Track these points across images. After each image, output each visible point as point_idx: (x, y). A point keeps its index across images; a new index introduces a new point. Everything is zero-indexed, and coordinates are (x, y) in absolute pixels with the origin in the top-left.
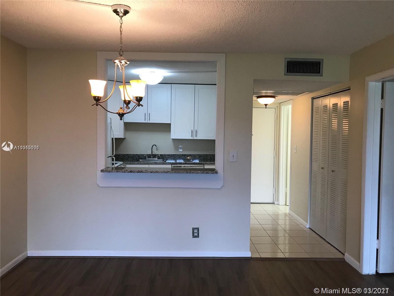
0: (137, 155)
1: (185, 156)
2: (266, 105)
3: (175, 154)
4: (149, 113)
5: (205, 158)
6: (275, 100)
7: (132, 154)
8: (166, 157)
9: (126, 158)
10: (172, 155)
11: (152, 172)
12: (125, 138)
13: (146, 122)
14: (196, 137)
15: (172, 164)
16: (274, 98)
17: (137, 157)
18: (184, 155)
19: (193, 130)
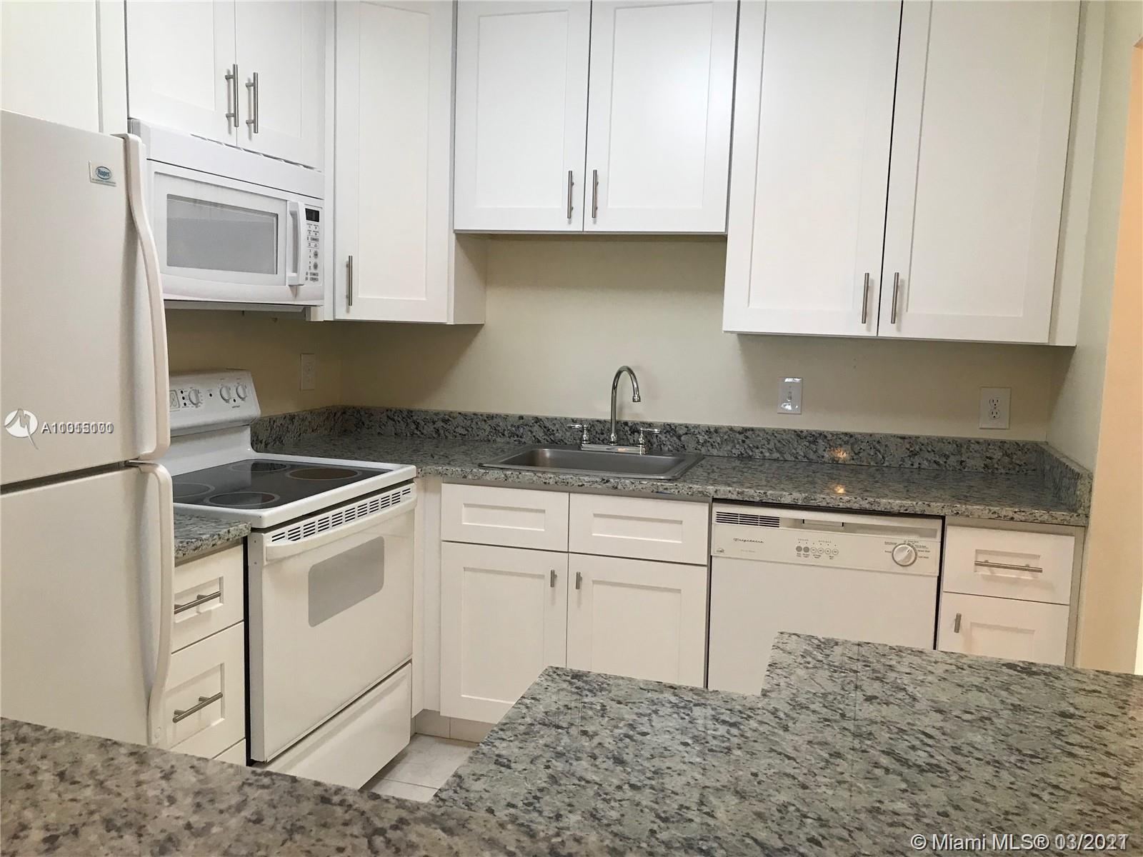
0: (537, 420)
1: (815, 442)
3: (752, 430)
4: (595, 172)
5: (953, 461)
7: (513, 416)
8: (698, 442)
9: (483, 435)
10: (731, 429)
12: (483, 325)
13: (576, 227)
14: (893, 322)
15: (715, 500)
17: (540, 434)
18: (811, 434)
19: (875, 277)
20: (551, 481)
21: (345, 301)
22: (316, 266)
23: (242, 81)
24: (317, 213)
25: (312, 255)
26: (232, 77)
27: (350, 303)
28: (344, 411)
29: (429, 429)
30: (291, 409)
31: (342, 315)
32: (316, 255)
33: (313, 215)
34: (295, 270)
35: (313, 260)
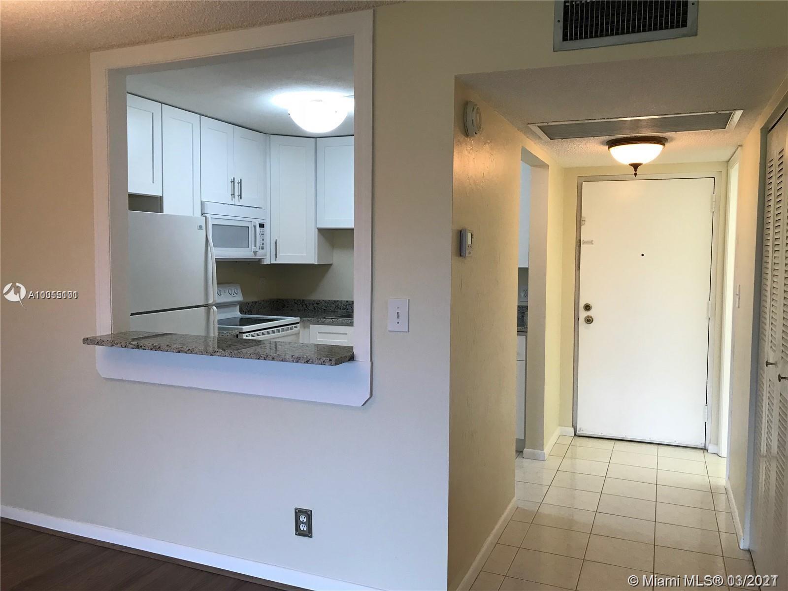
2: (636, 166)
6: (662, 153)
9: (332, 309)
11: (180, 350)
12: (332, 264)
16: (661, 144)
20: (349, 322)
21: (274, 256)
22: (263, 244)
23: (236, 182)
24: (263, 225)
25: (262, 240)
26: (233, 182)
27: (276, 257)
28: (277, 300)
29: (311, 307)
30: (255, 300)
31: (273, 262)
32: (263, 240)
33: (262, 226)
34: (255, 246)
35: (262, 242)
